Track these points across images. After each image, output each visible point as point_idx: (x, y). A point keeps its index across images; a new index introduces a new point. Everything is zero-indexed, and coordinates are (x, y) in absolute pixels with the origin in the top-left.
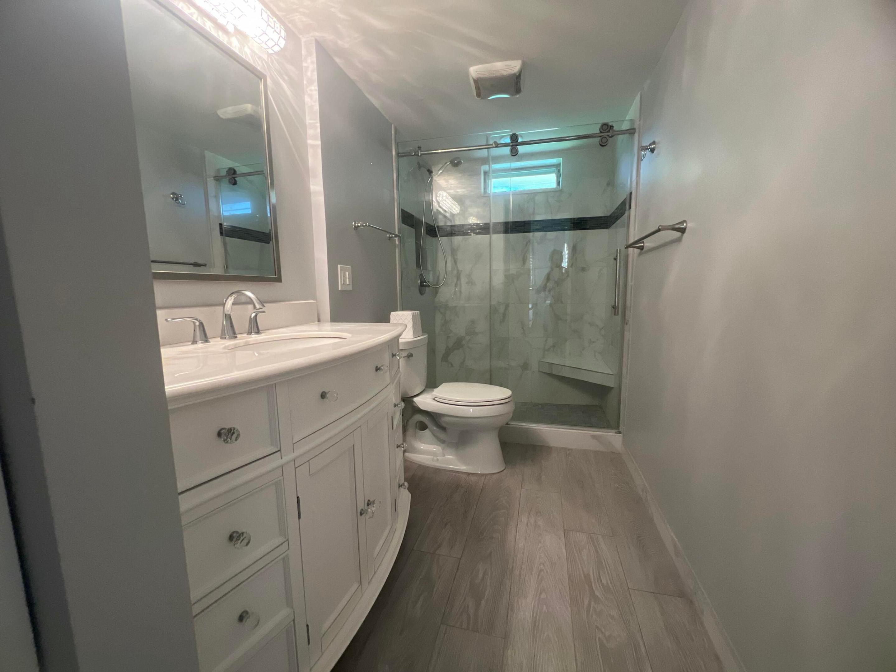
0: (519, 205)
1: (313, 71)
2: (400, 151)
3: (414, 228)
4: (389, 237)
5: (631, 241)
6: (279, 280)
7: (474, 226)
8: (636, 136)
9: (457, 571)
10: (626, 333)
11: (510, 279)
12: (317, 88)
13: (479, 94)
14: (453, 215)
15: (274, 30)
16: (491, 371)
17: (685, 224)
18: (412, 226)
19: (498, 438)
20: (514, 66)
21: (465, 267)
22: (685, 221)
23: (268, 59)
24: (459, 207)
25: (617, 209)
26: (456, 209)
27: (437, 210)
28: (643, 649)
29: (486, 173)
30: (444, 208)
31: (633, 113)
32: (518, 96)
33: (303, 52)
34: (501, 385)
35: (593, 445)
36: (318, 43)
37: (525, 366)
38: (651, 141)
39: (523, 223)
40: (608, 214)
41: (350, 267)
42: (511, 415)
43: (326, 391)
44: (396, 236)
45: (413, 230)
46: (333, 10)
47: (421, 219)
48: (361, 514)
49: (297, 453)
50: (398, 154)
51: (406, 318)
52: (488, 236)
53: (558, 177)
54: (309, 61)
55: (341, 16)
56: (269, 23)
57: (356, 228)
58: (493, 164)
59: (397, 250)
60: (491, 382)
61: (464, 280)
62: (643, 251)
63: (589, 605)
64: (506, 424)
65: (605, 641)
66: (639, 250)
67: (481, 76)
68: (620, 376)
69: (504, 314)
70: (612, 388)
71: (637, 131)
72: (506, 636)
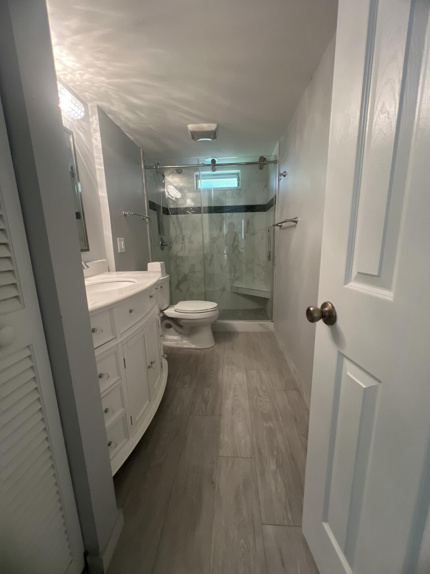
0: (217, 197)
1: (96, 125)
2: (146, 165)
3: (156, 211)
4: (143, 218)
5: (276, 223)
6: (88, 250)
7: (191, 208)
8: (278, 165)
9: (195, 393)
10: (275, 271)
11: (213, 240)
12: (100, 135)
13: (193, 138)
14: (177, 199)
15: (78, 108)
16: (205, 294)
17: (297, 219)
18: (155, 210)
19: (211, 329)
20: (212, 127)
21: (187, 233)
22: (297, 218)
23: (72, 121)
24: (180, 194)
25: (270, 202)
26: (179, 195)
27: (168, 197)
28: (278, 411)
29: (197, 176)
30: (172, 195)
31: (275, 152)
32: (215, 140)
33: (90, 112)
34: (210, 301)
35: (259, 329)
36: (99, 108)
37: (224, 290)
38: (284, 171)
39: (219, 207)
40: (266, 204)
41: (123, 238)
42: (217, 316)
43: (132, 309)
44: (147, 218)
45: (156, 212)
46: (110, 93)
47: (160, 205)
48: (149, 368)
49: (123, 338)
50: (145, 167)
51: (157, 266)
52: (201, 215)
53: (238, 180)
54: (94, 118)
55: (114, 96)
56: (76, 104)
57: (125, 215)
58: (202, 171)
59: (148, 226)
60: (205, 300)
61: (186, 241)
62: (281, 228)
63: (257, 398)
64: (215, 322)
65: (263, 411)
66: (280, 227)
67: (194, 130)
68: (272, 292)
69: (211, 260)
70: (269, 299)
71: (278, 162)
72: (220, 415)
